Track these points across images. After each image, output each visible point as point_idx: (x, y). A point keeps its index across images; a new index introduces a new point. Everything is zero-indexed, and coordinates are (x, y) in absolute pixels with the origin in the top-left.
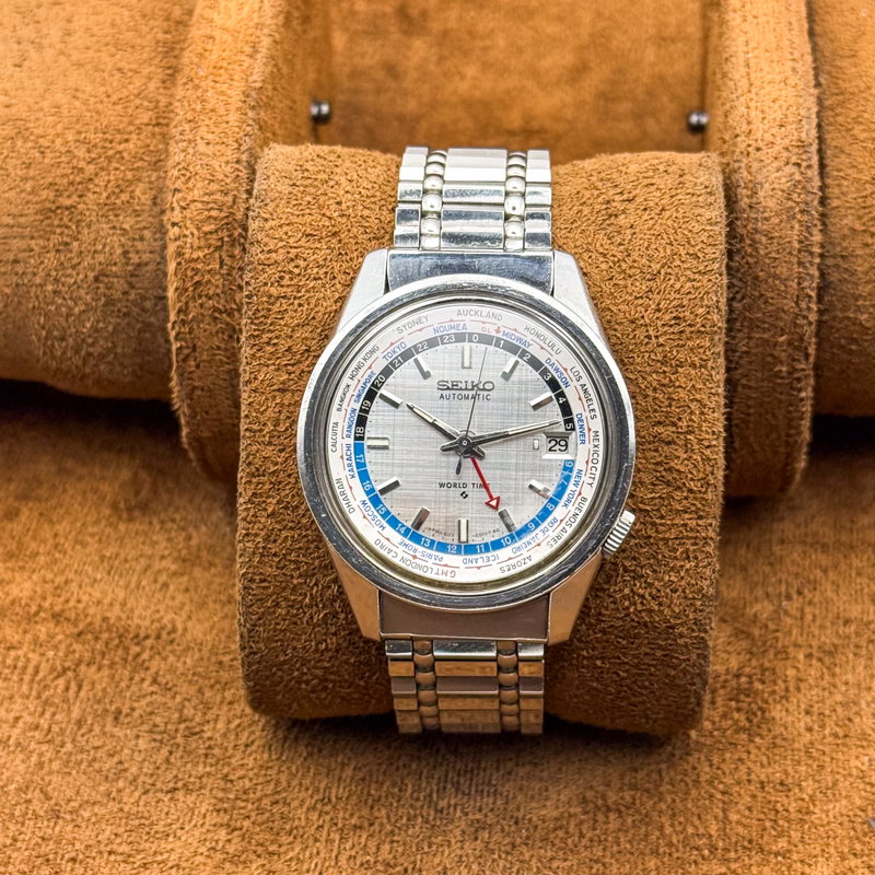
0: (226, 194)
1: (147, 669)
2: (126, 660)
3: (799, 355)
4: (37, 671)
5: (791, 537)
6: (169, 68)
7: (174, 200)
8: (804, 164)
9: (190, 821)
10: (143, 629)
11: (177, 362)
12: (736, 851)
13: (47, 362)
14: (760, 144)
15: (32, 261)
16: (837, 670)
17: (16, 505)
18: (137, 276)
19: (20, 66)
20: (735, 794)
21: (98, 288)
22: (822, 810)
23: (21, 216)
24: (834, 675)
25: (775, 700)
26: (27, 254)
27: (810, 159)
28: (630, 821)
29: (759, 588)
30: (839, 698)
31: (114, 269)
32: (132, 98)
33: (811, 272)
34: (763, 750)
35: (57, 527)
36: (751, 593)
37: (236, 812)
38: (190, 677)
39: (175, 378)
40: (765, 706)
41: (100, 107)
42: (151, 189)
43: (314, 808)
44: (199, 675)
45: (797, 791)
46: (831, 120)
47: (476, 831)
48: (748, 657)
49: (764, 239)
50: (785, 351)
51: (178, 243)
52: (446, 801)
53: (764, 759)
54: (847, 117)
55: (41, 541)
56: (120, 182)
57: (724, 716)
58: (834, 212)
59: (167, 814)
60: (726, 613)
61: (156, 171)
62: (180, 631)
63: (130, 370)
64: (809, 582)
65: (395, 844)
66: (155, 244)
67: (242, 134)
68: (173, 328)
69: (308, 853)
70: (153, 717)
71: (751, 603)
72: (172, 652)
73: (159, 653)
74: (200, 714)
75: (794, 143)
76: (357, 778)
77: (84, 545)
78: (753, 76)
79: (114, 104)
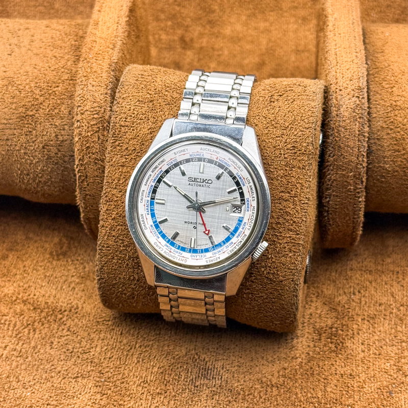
0: (101, 108)
1: (65, 324)
2: (55, 321)
3: (358, 182)
4: (15, 325)
5: (355, 267)
6: (77, 56)
7: (78, 110)
8: (361, 97)
9: (84, 391)
10: (63, 307)
11: (79, 183)
12: (330, 404)
13: (20, 185)
14: (341, 88)
15: (15, 139)
16: (376, 325)
17: (6, 253)
18: (61, 146)
19: (11, 55)
20: (330, 380)
21: (44, 151)
22: (368, 386)
23: (10, 119)
24: (374, 328)
25: (348, 338)
26: (12, 136)
27: (363, 94)
28: (282, 391)
29: (341, 289)
30: (377, 338)
31: (51, 143)
32: (60, 68)
33: (364, 144)
34: (343, 360)
35: (25, 263)
36: (337, 292)
37: (104, 387)
38: (84, 328)
39: (78, 190)
40: (343, 341)
41: (46, 72)
42: (68, 107)
43: (140, 385)
44: (89, 327)
45: (358, 378)
46: (373, 79)
47: (213, 395)
48: (336, 320)
49: (343, 129)
50: (352, 180)
51: (79, 129)
52: (199, 382)
53: (343, 364)
54: (379, 78)
55: (18, 269)
56: (54, 104)
57: (325, 345)
58: (374, 119)
59: (73, 388)
60: (326, 301)
61: (70, 99)
62: (80, 308)
63: (58, 189)
64: (364, 287)
65: (176, 401)
66: (70, 132)
67: (108, 82)
68: (77, 167)
69: (137, 405)
70: (67, 346)
71: (338, 296)
72: (77, 317)
73: (71, 318)
74: (89, 344)
75: (356, 88)
76: (159, 372)
77: (37, 271)
78: (338, 59)
79: (52, 71)
